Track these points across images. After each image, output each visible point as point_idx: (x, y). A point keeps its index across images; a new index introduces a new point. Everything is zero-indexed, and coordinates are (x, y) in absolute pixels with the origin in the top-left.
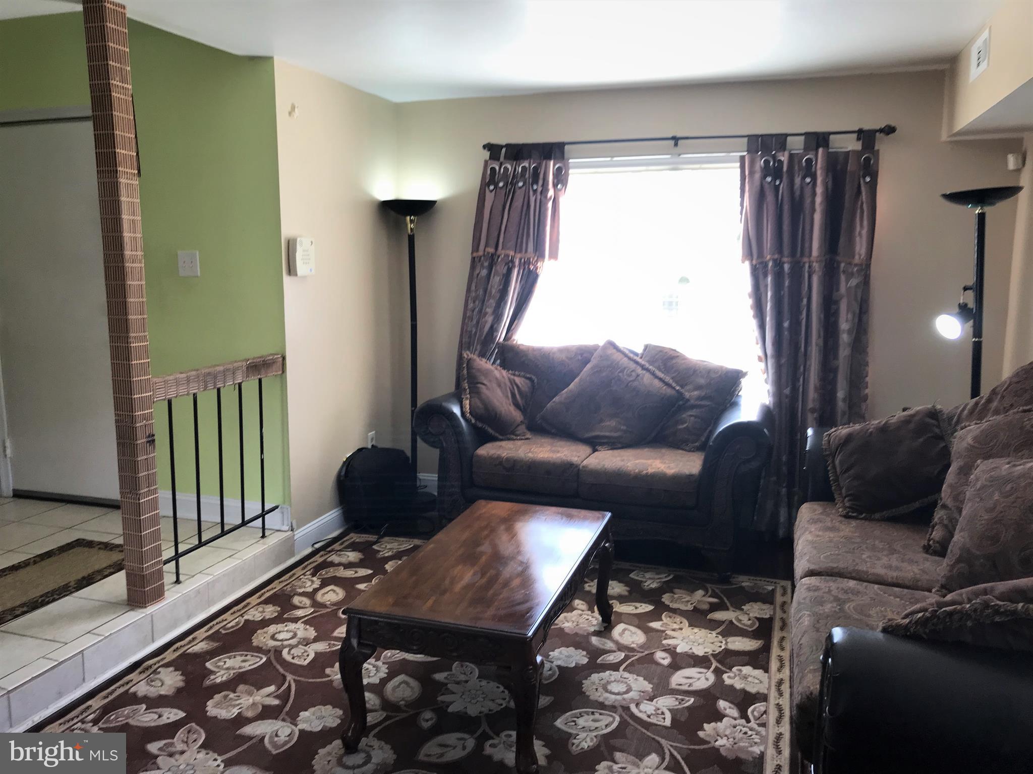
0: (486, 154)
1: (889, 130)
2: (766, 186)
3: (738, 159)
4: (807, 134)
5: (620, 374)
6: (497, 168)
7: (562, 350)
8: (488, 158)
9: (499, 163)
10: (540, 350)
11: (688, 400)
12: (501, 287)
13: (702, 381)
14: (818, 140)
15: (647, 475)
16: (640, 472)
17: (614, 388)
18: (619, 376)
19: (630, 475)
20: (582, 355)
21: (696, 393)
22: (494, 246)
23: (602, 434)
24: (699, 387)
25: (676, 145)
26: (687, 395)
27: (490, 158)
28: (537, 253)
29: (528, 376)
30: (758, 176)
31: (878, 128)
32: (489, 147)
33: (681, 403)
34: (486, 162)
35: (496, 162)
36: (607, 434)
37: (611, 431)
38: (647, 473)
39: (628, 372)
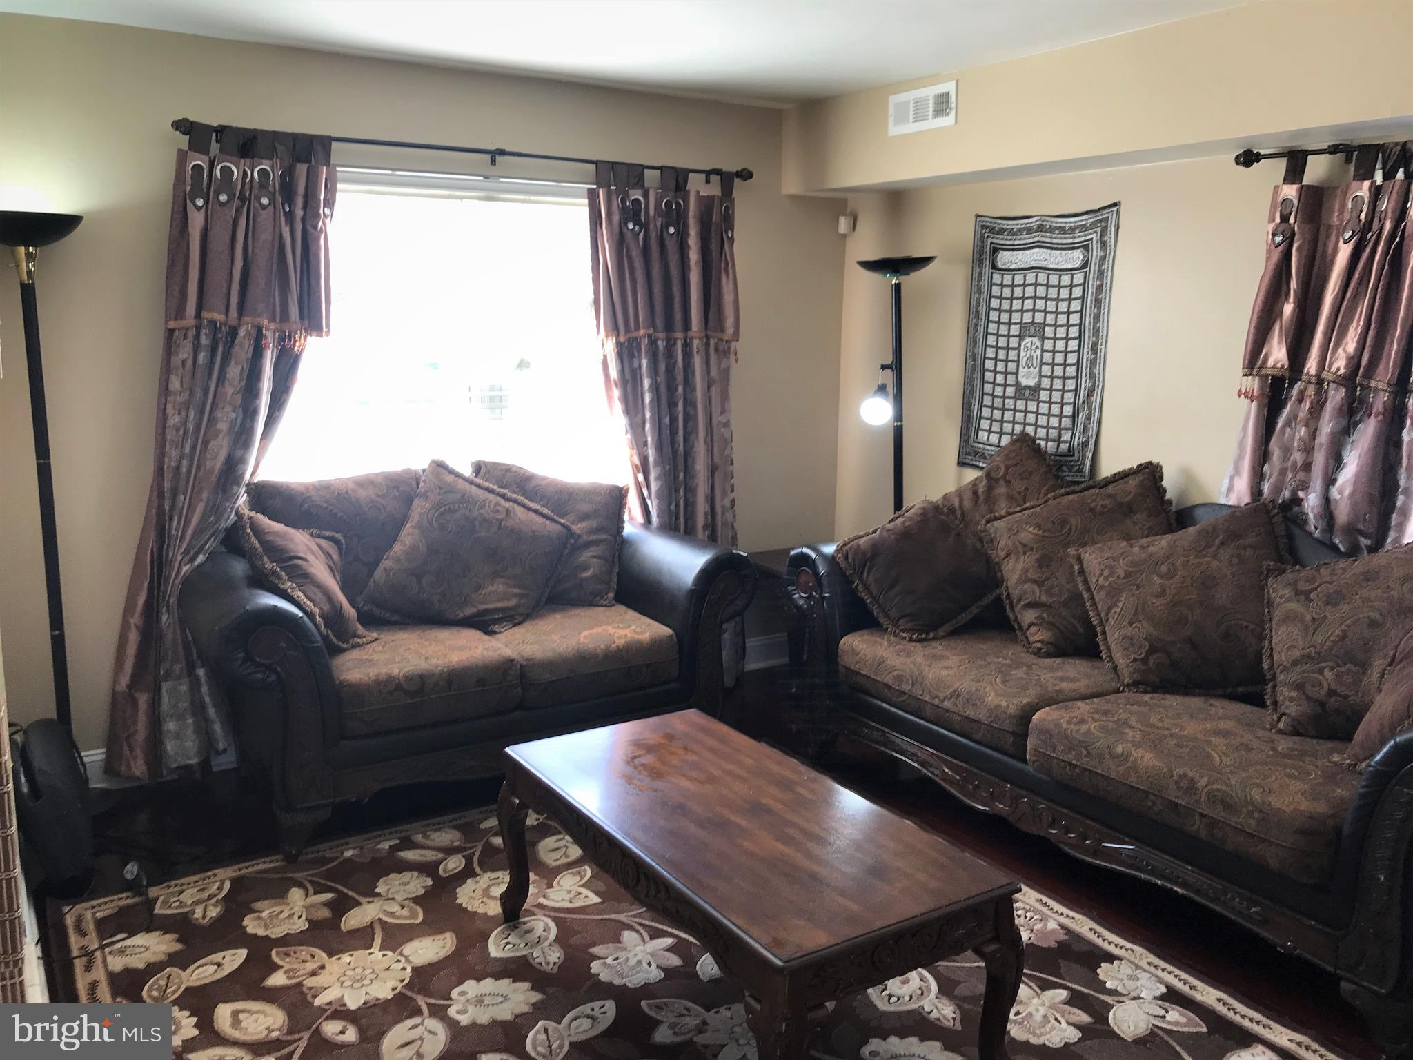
0: (183, 141)
1: (746, 175)
2: (629, 235)
3: (586, 191)
4: (661, 168)
5: (482, 511)
6: (205, 166)
7: (364, 483)
8: (186, 147)
9: (206, 158)
10: (325, 487)
11: (580, 536)
12: (243, 383)
13: (585, 508)
14: (676, 179)
15: (619, 650)
16: (608, 647)
17: (483, 534)
18: (482, 514)
19: (597, 656)
20: (397, 488)
21: (584, 524)
22: (224, 310)
23: (491, 606)
24: (584, 517)
25: (493, 162)
26: (576, 528)
27: (190, 149)
28: (306, 322)
29: (328, 534)
30: (616, 218)
31: (734, 170)
32: (183, 126)
33: (572, 541)
34: (182, 157)
35: (203, 156)
36: (500, 605)
37: (502, 600)
38: (618, 646)
39: (492, 506)
